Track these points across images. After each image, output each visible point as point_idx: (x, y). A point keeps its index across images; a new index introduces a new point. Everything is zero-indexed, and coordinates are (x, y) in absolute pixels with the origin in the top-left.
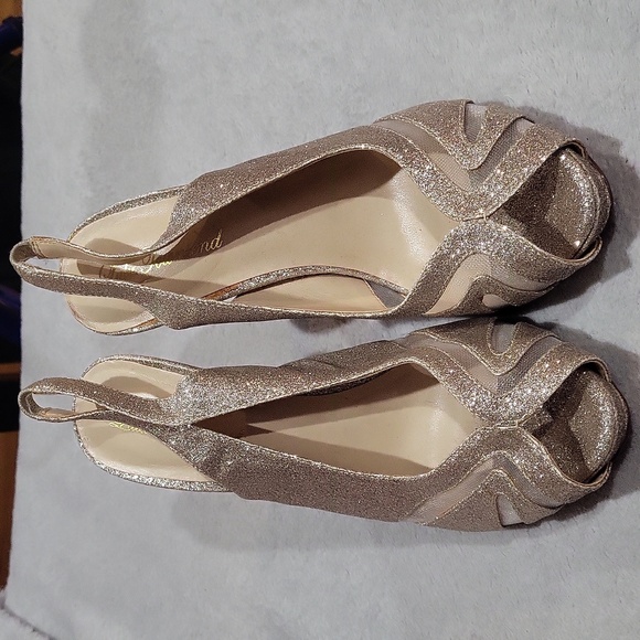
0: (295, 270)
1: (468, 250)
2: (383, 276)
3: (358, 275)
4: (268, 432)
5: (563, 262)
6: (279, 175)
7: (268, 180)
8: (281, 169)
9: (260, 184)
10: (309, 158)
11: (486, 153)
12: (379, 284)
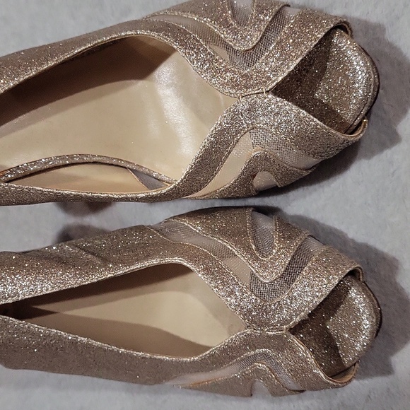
0: (62, 158)
1: (248, 125)
2: (146, 164)
3: (122, 163)
4: (53, 313)
5: (341, 136)
6: (51, 64)
7: (41, 69)
8: (53, 57)
9: (32, 73)
10: (80, 47)
11: (259, 35)
12: (142, 173)
